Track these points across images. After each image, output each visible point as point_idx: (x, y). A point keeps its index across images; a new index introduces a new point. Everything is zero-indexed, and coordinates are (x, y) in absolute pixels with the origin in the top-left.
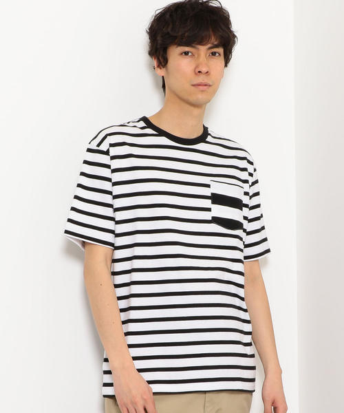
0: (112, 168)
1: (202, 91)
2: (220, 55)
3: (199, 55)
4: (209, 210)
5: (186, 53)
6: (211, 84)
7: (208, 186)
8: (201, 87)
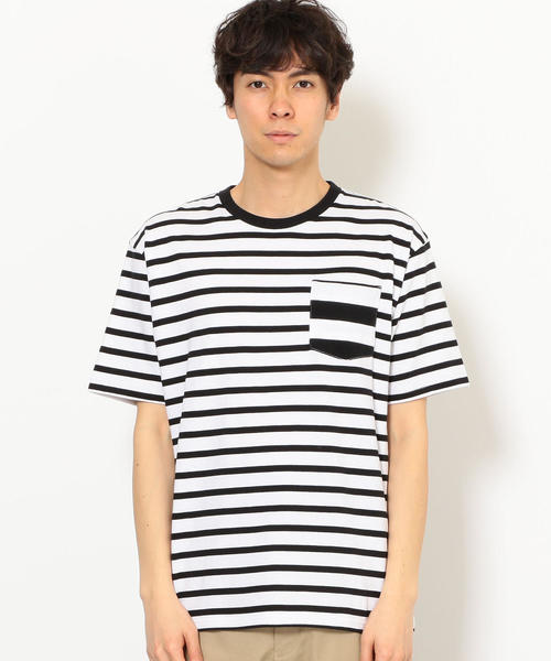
0: (149, 279)
1: (281, 144)
2: (312, 85)
3: (275, 86)
4: (306, 328)
5: (258, 84)
6: (295, 133)
7: (307, 290)
8: (277, 138)
